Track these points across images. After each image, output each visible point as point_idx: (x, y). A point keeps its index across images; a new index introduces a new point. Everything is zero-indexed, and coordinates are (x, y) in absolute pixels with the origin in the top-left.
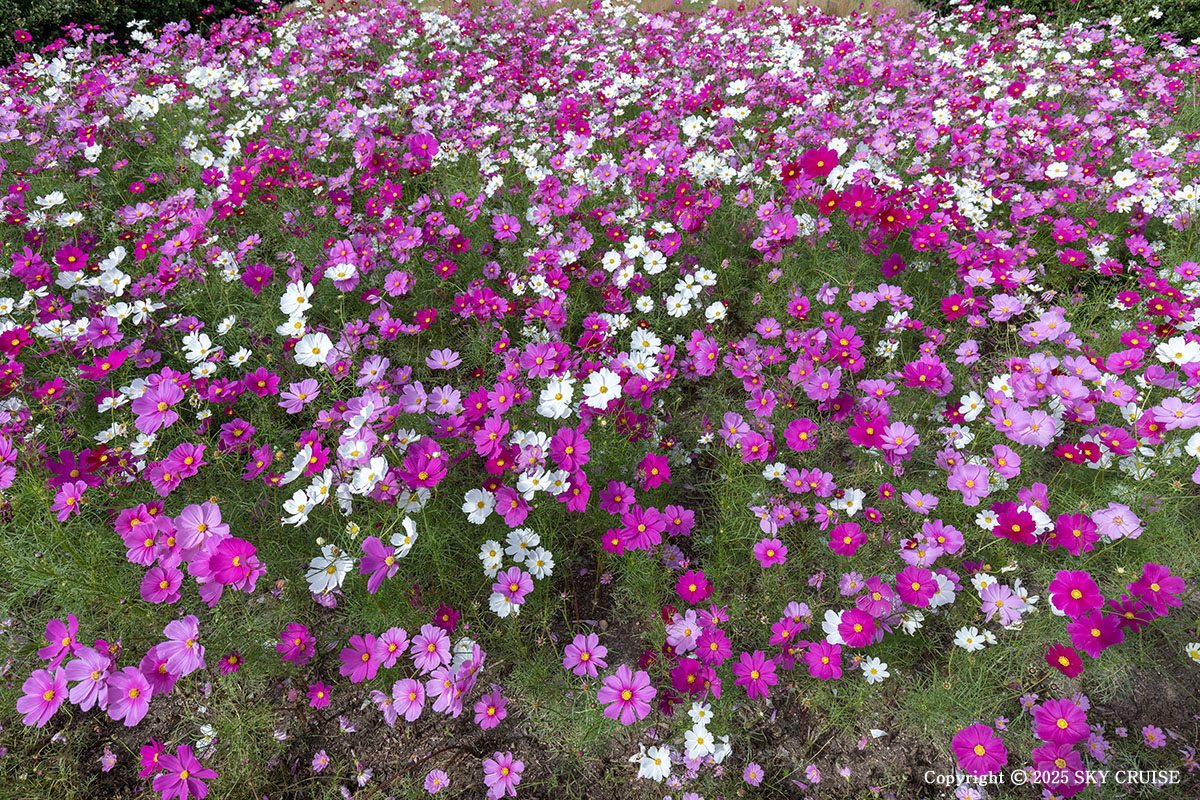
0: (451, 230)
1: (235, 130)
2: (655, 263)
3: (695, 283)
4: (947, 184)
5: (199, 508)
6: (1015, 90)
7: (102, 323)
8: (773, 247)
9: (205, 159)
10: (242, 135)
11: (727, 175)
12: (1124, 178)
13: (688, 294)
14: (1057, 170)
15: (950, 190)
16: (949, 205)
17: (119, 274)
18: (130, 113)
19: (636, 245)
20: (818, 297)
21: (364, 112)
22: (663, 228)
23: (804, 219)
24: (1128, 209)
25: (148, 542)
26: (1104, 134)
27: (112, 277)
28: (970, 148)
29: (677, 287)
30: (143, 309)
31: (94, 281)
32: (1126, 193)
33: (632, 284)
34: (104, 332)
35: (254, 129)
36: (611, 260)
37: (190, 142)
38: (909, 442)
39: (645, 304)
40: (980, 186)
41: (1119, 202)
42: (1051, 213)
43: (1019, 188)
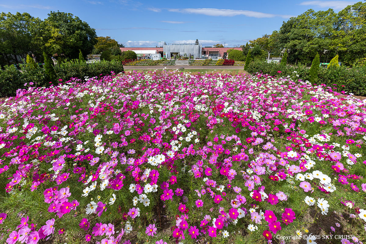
0: (141, 122)
1: (99, 100)
2: (184, 130)
3: (192, 134)
4: (250, 112)
5: (65, 189)
6: (266, 92)
7: (58, 143)
8: (212, 125)
9: (92, 105)
10: (101, 100)
11: (203, 109)
12: (289, 111)
13: (190, 137)
14: (275, 109)
15: (251, 113)
16: (251, 116)
17: (65, 131)
18: (77, 96)
19: (180, 125)
20: (220, 137)
21: (127, 96)
22: (186, 121)
23: (218, 120)
24: (291, 118)
25: (50, 197)
26: (286, 101)
27: (64, 131)
28: (256, 104)
29: (188, 135)
30: (68, 139)
31: (59, 133)
32: (290, 114)
33: (179, 134)
34: (58, 145)
35: (103, 99)
36: (174, 129)
37: (90, 102)
38: (234, 174)
39: (181, 139)
40: (258, 112)
41: (289, 116)
42: (275, 118)
43: (267, 112)
